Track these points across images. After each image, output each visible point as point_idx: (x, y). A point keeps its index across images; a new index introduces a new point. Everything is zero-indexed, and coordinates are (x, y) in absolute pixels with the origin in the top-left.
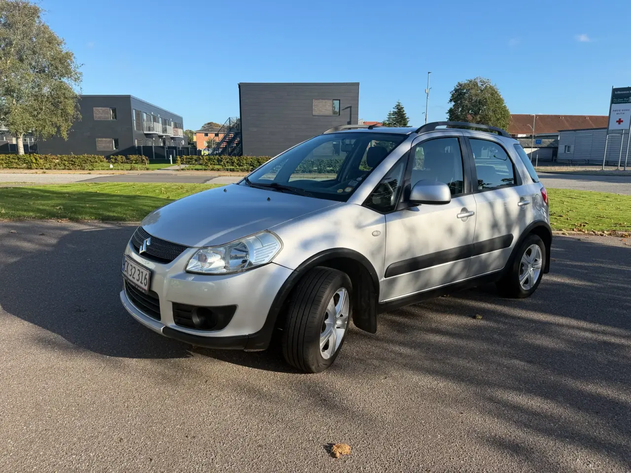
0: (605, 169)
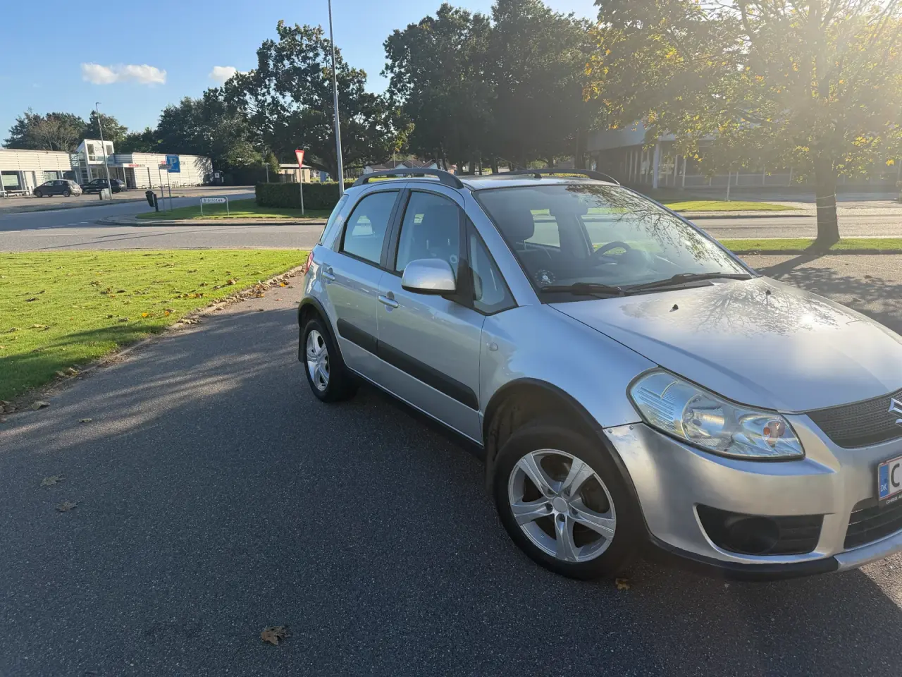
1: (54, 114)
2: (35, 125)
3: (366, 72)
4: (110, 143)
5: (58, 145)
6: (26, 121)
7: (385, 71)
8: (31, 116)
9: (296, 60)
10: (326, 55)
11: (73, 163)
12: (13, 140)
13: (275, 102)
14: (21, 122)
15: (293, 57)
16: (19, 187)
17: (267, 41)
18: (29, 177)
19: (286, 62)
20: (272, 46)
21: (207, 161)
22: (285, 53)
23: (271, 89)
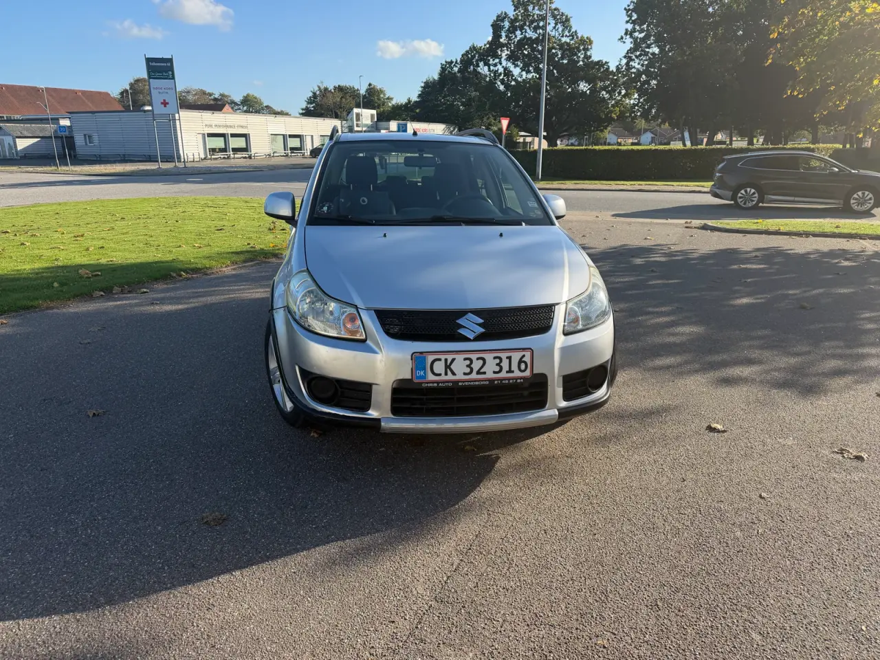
0: (163, 167)
1: (339, 86)
2: (324, 96)
3: (592, 39)
4: (374, 112)
5: (339, 113)
6: (318, 93)
7: (624, 37)
8: (322, 88)
9: (528, 31)
10: (556, 24)
11: (344, 129)
12: (307, 109)
13: (507, 73)
14: (314, 93)
15: (525, 27)
16: (300, 149)
17: (502, 13)
18: (308, 140)
19: (518, 33)
20: (505, 18)
21: (454, 129)
22: (518, 24)
23: (502, 60)
